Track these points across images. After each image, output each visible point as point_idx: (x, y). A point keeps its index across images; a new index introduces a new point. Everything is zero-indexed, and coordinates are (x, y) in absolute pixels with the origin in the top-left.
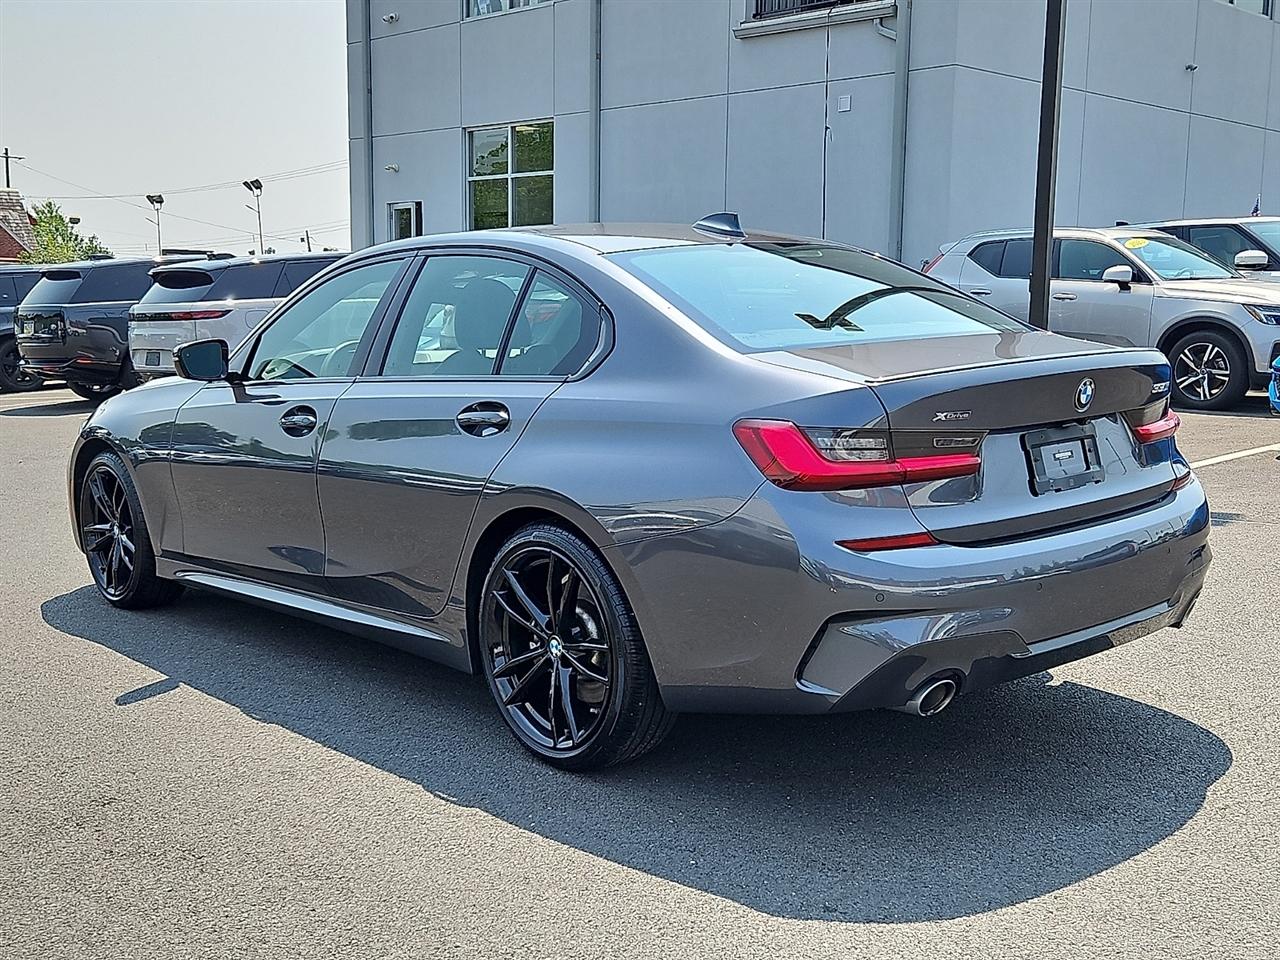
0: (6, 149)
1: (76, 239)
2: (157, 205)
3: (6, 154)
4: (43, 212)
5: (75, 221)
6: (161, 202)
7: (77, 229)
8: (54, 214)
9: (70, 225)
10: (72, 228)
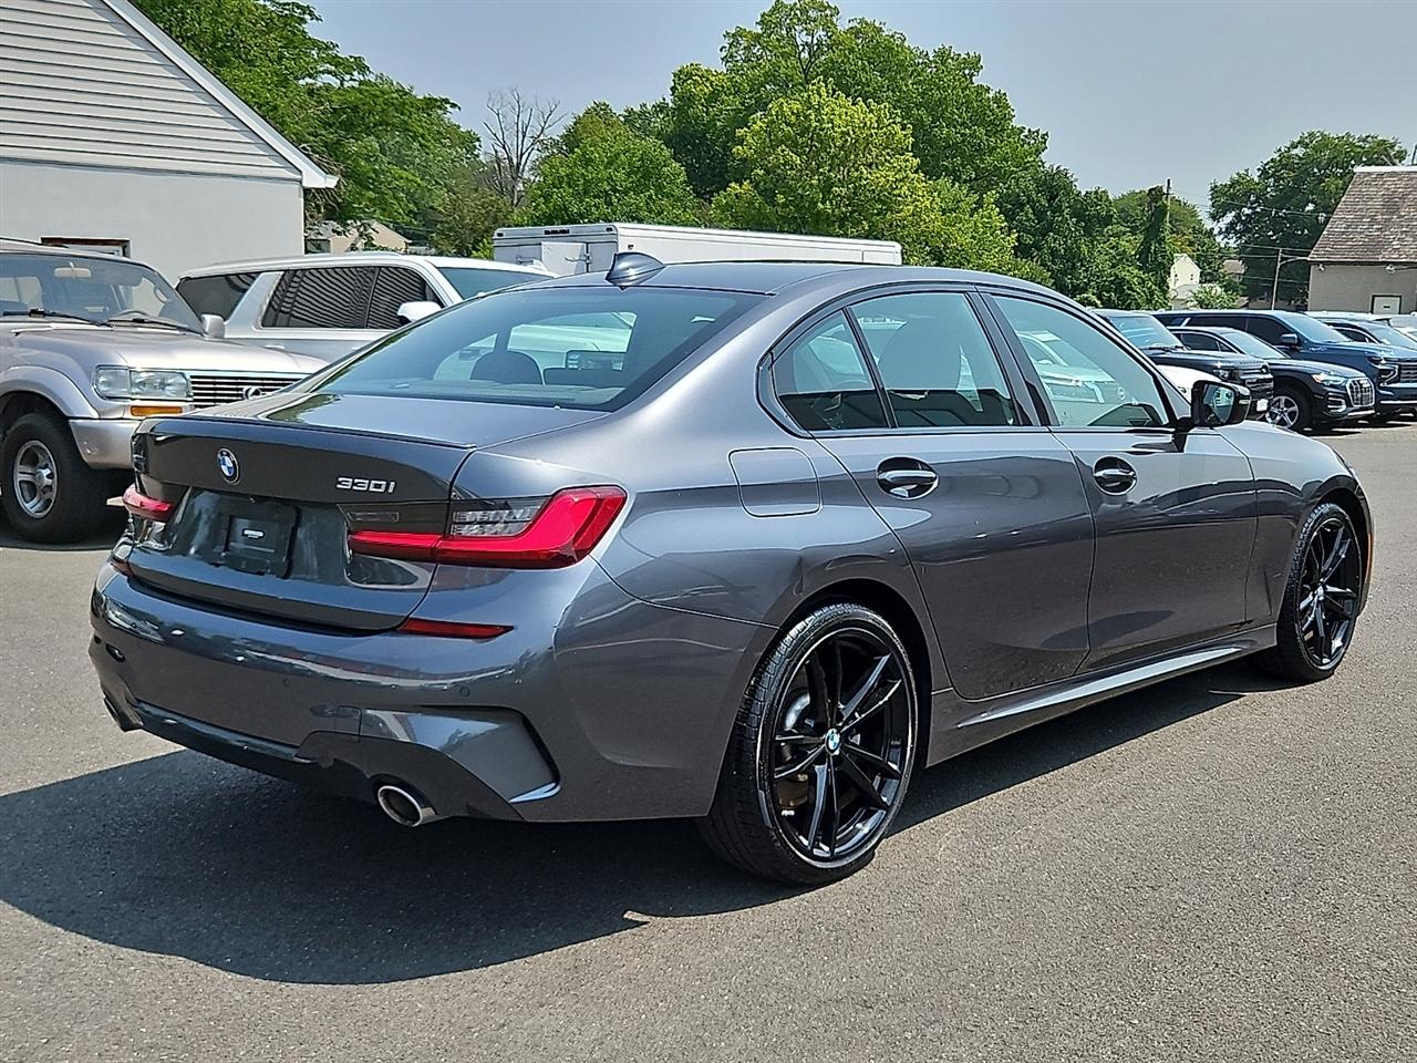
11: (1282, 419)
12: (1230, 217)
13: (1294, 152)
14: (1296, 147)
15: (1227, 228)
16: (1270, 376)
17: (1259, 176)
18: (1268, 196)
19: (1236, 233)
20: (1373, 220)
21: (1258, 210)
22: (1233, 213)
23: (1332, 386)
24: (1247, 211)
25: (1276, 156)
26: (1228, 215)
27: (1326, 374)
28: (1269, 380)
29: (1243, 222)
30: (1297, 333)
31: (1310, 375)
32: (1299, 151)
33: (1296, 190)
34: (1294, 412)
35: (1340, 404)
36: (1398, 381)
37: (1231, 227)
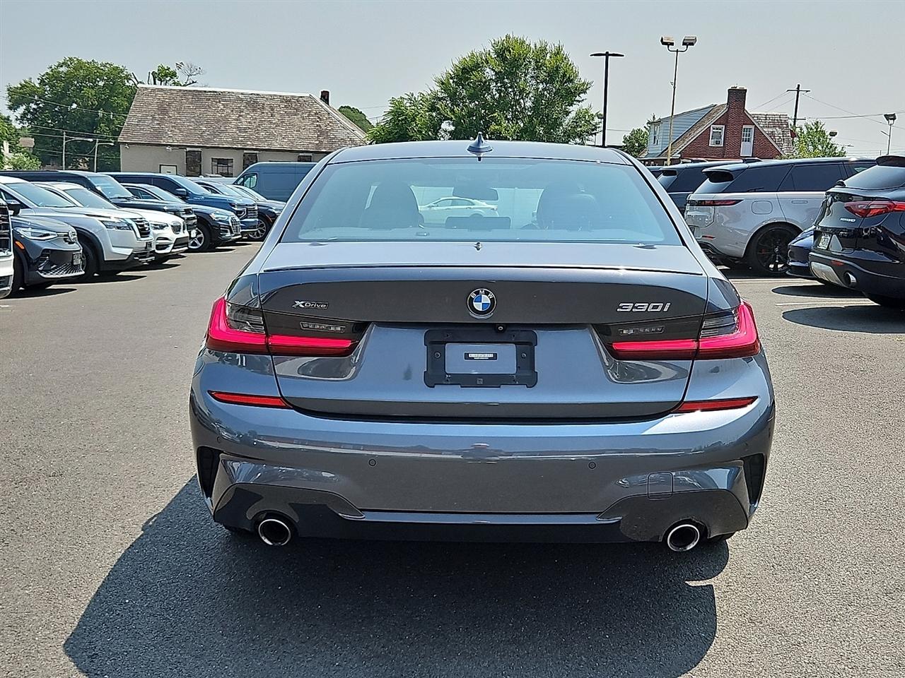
0: (799, 86)
1: (831, 147)
2: (891, 121)
3: (798, 88)
4: (811, 129)
5: (833, 134)
6: (894, 119)
7: (834, 140)
8: (819, 130)
9: (829, 137)
10: (830, 139)
11: (194, 242)
12: (22, 109)
13: (61, 69)
14: (62, 66)
15: (21, 117)
16: (193, 215)
17: (40, 84)
18: (46, 96)
19: (28, 120)
20: (154, 118)
21: (41, 105)
22: (24, 107)
23: (220, 221)
24: (33, 106)
25: (49, 71)
26: (21, 107)
27: (217, 214)
28: (194, 218)
29: (31, 113)
30: (184, 188)
31: (208, 214)
32: (64, 69)
33: (64, 95)
34: (201, 238)
35: (227, 232)
36: (247, 218)
37: (24, 116)
